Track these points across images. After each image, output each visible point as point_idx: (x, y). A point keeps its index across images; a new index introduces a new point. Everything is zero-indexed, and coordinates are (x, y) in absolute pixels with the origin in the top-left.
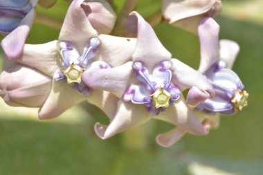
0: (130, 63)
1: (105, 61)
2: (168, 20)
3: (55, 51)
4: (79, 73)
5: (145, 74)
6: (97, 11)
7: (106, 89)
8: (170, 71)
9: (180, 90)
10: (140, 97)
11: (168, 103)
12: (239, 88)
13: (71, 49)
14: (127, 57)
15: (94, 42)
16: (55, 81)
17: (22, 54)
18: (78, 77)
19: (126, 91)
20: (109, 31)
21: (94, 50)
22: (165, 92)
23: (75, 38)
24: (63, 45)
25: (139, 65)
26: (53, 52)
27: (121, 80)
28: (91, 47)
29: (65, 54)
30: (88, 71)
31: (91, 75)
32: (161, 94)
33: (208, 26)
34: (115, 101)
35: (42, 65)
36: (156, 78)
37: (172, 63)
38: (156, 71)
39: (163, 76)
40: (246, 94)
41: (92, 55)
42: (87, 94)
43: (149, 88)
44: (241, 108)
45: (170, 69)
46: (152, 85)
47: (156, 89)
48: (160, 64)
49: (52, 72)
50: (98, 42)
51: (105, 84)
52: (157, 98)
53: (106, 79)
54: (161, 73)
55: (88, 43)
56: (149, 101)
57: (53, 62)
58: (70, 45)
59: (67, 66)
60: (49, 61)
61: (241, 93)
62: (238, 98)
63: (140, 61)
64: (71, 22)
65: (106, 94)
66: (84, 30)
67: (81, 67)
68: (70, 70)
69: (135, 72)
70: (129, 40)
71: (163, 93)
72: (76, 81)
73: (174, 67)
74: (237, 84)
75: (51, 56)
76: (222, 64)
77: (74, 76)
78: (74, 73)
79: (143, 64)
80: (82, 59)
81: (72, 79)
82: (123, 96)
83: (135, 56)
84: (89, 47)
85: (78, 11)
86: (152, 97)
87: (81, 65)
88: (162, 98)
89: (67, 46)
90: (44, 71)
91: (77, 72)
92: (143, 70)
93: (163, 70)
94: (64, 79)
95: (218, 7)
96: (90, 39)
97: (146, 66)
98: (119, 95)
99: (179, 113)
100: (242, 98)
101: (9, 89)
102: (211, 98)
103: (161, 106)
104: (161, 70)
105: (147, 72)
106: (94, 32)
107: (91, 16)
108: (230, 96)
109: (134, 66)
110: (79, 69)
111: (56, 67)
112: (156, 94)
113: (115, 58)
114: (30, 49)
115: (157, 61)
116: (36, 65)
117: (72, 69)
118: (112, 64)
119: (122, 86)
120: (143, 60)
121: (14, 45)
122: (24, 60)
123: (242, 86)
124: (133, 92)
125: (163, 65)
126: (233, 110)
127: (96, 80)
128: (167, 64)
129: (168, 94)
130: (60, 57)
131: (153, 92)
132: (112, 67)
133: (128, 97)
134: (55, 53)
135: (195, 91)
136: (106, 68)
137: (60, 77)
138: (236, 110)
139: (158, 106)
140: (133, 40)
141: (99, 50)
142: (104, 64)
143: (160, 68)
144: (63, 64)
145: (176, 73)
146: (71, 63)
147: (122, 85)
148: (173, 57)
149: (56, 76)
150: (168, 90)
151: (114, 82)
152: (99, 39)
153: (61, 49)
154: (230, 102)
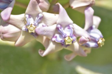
0: (56, 25)
1: (45, 23)
2: (72, 7)
3: (24, 18)
4: (34, 28)
5: (61, 30)
6: (42, 2)
8: (72, 29)
9: (76, 37)
10: (59, 39)
11: (71, 43)
12: (101, 37)
13: (30, 18)
14: (54, 22)
15: (40, 15)
16: (23, 31)
17: (9, 19)
18: (34, 30)
19: (53, 37)
20: (47, 11)
21: (40, 19)
22: (70, 38)
23: (32, 13)
24: (27, 16)
25: (59, 26)
27: (52, 32)
28: (39, 18)
29: (28, 20)
30: (38, 28)
31: (39, 29)
32: (68, 39)
33: (89, 11)
34: (48, 41)
35: (18, 24)
36: (66, 32)
37: (73, 26)
38: (66, 29)
39: (69, 31)
40: (104, 40)
41: (39, 21)
42: (37, 37)
43: (64, 36)
44: (101, 46)
45: (72, 28)
46: (65, 35)
47: (66, 37)
48: (68, 26)
49: (22, 27)
50: (42, 15)
51: (45, 33)
52: (67, 41)
53: (45, 31)
54: (69, 30)
55: (38, 16)
56: (63, 41)
57: (22, 23)
58: (30, 16)
59: (29, 25)
60: (21, 22)
61: (102, 39)
64: (31, 6)
65: (45, 38)
66: (37, 10)
67: (35, 26)
68: (30, 27)
69: (57, 29)
70: (55, 15)
72: (32, 32)
75: (21, 20)
76: (94, 27)
77: (32, 29)
78: (32, 28)
79: (61, 25)
80: (35, 22)
81: (31, 31)
82: (52, 39)
83: (58, 22)
84: (38, 17)
85: (34, 2)
86: (65, 40)
87: (35, 25)
88: (69, 41)
89: (29, 16)
90: (18, 26)
91: (33, 28)
92: (61, 28)
93: (69, 28)
94: (27, 30)
95: (94, 3)
96: (39, 14)
97: (62, 26)
98: (50, 38)
101: (3, 33)
102: (89, 41)
103: (68, 44)
105: (62, 29)
106: (40, 11)
107: (40, 4)
108: (97, 40)
109: (57, 26)
110: (34, 27)
111: (24, 25)
112: (67, 39)
113: (49, 22)
114: (13, 17)
115: (67, 24)
116: (15, 24)
117: (31, 26)
118: (48, 25)
121: (6, 15)
122: (10, 21)
124: (56, 37)
127: (41, 32)
128: (71, 26)
129: (72, 39)
130: (26, 21)
131: (65, 37)
132: (48, 26)
133: (54, 39)
134: (23, 19)
135: (83, 38)
136: (45, 26)
137: (26, 30)
138: (99, 46)
139: (67, 44)
140: (57, 15)
141: (42, 19)
142: (44, 24)
143: (68, 27)
144: (27, 24)
145: (75, 30)
146: (31, 24)
147: (52, 34)
148: (74, 23)
149: (24, 28)
150: (71, 37)
151: (49, 33)
152: (42, 14)
153: (26, 18)
154: (97, 43)
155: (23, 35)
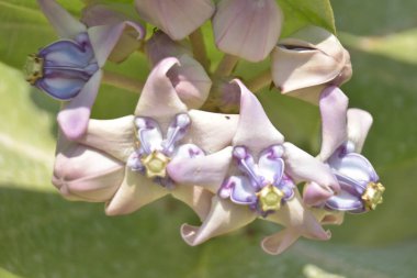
0: (230, 149)
1: (196, 144)
2: (281, 89)
4: (164, 164)
5: (248, 164)
7: (198, 184)
8: (282, 161)
9: (294, 183)
10: (242, 194)
11: (279, 204)
12: (371, 180)
13: (152, 128)
14: (226, 140)
15: (182, 119)
16: (130, 168)
17: (85, 133)
18: (162, 168)
19: (224, 185)
21: (182, 130)
22: (276, 190)
23: (156, 113)
24: (141, 123)
25: (241, 152)
26: (127, 130)
27: (218, 171)
28: (178, 128)
29: (144, 135)
30: (176, 160)
31: (178, 166)
32: (269, 193)
33: (333, 99)
34: (209, 197)
35: (113, 147)
36: (265, 171)
37: (284, 148)
38: (264, 159)
39: (272, 167)
40: (381, 187)
41: (180, 137)
42: (172, 187)
43: (255, 184)
44: (374, 206)
45: (283, 157)
46: (258, 180)
47: (264, 186)
48: (269, 149)
49: (126, 157)
50: (188, 120)
51: (198, 177)
52: (265, 199)
53: (199, 172)
54: (270, 162)
55: (174, 121)
56: (254, 201)
57: (127, 144)
58: (151, 122)
60: (121, 142)
61: (374, 187)
62: (370, 193)
63: (243, 146)
64: (152, 92)
65: (198, 190)
66: (170, 104)
67: (165, 155)
68: (151, 160)
69: (236, 160)
70: (228, 118)
71: (273, 192)
72: (159, 174)
73: (287, 153)
74: (369, 174)
75: (124, 136)
76: (350, 146)
77: (156, 167)
78: (156, 164)
79: (246, 149)
80: (167, 146)
81: (154, 172)
82: (219, 191)
83: (236, 140)
84: (175, 126)
85: (161, 81)
86: (259, 196)
87: (166, 153)
88: (272, 198)
89: (147, 123)
90: (114, 155)
91: (160, 163)
92: (246, 158)
93: (272, 157)
94: (142, 170)
95: (347, 74)
96: (177, 115)
97: (251, 153)
98: (214, 190)
99: (292, 212)
100: (376, 194)
101: (68, 178)
102: (336, 194)
103: (269, 208)
104: (269, 158)
105: (251, 160)
106: (182, 106)
107: (180, 86)
108: (360, 191)
109: (235, 153)
110: (161, 157)
111: (132, 149)
112: (265, 192)
113: (210, 142)
114: (98, 125)
115: (266, 145)
116: (105, 148)
117: (154, 158)
118: (206, 148)
119: (218, 179)
120: (246, 144)
121: (75, 121)
122: (89, 140)
123: (377, 177)
124: (233, 185)
125: (272, 151)
126: (364, 209)
127: (186, 174)
128: (278, 150)
129: (280, 193)
130: (137, 140)
131: (259, 189)
132: (206, 153)
133: (226, 193)
134: (129, 132)
135: (314, 188)
136: (197, 153)
137: (138, 167)
138: (367, 208)
139: (265, 208)
140: (234, 117)
141: (188, 131)
142: (195, 148)
143: (269, 154)
144: (142, 151)
145: (289, 161)
146: (152, 150)
148: (286, 140)
149: (132, 162)
150: (280, 186)
151: (209, 174)
152: (188, 116)
153: (138, 129)
154: (360, 199)
155: (130, 183)
